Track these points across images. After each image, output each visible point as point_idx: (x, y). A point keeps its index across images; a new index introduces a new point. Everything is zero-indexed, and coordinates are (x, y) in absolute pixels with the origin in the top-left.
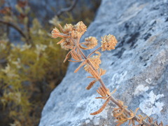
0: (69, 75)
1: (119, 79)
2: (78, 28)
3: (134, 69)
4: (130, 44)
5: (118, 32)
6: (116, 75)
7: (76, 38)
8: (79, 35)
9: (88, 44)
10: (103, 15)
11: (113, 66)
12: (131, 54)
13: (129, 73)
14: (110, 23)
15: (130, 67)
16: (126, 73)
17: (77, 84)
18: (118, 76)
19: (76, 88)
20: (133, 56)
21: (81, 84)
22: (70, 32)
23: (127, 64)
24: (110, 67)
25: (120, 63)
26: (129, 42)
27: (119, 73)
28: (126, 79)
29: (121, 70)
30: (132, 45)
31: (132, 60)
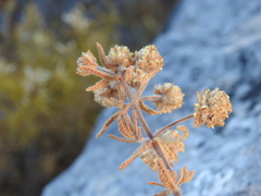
0: (92, 153)
1: (211, 186)
2: (143, 61)
3: (249, 168)
4: (247, 104)
5: (220, 70)
6: (205, 174)
7: (136, 85)
8: (145, 78)
9: (159, 102)
10: (191, 21)
11: (202, 150)
12: (247, 131)
13: (238, 177)
14: (204, 44)
15: (241, 161)
16: (230, 174)
17: (111, 179)
18: (209, 178)
19: (107, 189)
20: (251, 136)
21: (118, 181)
22: (123, 68)
23: (235, 153)
24: (195, 153)
25: (219, 147)
26: (244, 99)
27: (214, 171)
28: (228, 190)
29: (218, 164)
30: (252, 107)
31: (247, 146)
